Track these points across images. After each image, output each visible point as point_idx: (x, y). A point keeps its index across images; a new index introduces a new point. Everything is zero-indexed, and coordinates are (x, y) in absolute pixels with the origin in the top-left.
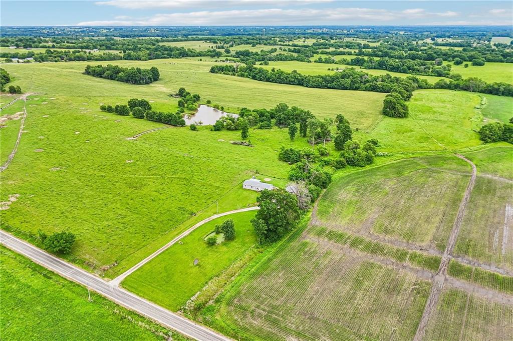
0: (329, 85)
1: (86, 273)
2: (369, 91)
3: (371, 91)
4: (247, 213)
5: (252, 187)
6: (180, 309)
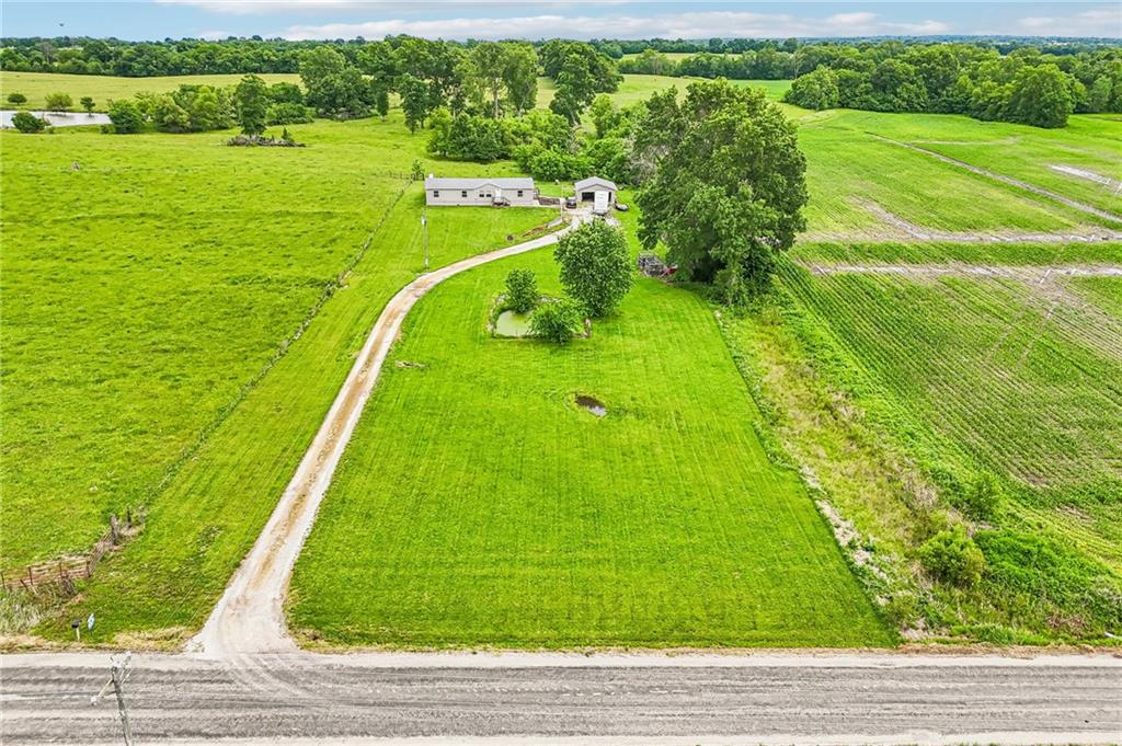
5: (464, 194)
6: (900, 615)
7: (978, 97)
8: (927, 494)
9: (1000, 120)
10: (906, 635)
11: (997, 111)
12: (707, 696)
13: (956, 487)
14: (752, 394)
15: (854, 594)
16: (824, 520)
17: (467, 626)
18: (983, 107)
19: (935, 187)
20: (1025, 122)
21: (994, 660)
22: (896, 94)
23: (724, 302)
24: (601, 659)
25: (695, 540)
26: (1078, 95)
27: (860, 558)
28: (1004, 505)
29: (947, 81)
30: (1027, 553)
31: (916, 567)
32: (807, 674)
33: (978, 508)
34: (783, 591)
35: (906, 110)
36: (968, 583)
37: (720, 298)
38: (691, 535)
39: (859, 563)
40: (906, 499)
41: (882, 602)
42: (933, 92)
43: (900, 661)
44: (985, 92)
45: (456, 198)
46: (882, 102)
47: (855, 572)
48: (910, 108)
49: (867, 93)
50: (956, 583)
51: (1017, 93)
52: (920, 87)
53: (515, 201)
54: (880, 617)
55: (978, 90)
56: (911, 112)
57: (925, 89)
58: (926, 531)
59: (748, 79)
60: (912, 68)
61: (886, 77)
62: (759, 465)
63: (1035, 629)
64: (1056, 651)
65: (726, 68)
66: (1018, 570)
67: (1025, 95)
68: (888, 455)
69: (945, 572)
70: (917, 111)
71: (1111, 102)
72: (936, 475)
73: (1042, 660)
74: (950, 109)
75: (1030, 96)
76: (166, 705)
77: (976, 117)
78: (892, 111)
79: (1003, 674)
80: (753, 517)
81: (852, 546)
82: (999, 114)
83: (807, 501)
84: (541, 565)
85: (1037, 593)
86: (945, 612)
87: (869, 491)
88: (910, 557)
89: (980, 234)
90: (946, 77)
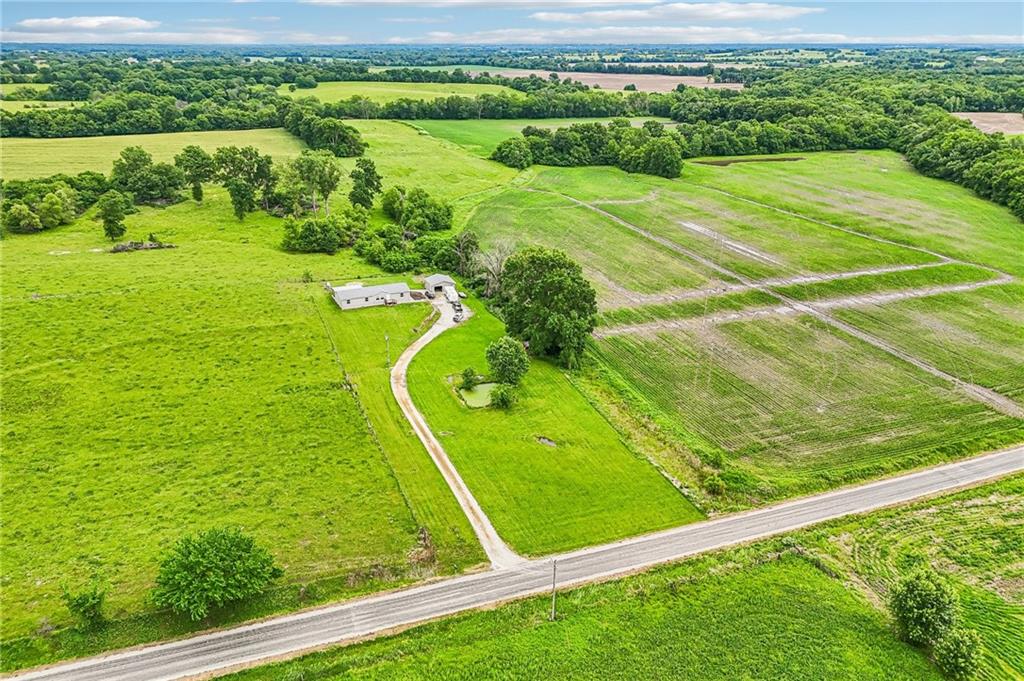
0: (106, 126)
1: (396, 596)
2: (209, 130)
3: (213, 129)
4: (435, 344)
5: (367, 300)
6: (705, 509)
7: (624, 156)
8: (697, 462)
9: (640, 172)
10: (709, 515)
11: (637, 166)
12: (662, 546)
13: (706, 456)
14: (610, 423)
15: (689, 505)
16: (667, 479)
17: (574, 542)
18: (628, 163)
19: (626, 252)
20: (656, 174)
21: (737, 517)
22: (570, 154)
23: (567, 368)
24: (624, 543)
25: (628, 496)
26: (683, 147)
27: (685, 491)
28: (725, 461)
29: (602, 143)
30: (736, 478)
31: (704, 491)
32: (687, 533)
33: (716, 464)
34: (666, 508)
35: (577, 164)
36: (721, 493)
37: (565, 366)
38: (625, 495)
39: (686, 494)
40: (690, 464)
41: (698, 506)
42: (594, 151)
43: (711, 523)
44: (628, 153)
45: (362, 303)
46: (562, 159)
47: (687, 497)
48: (581, 164)
49: (551, 154)
50: (718, 494)
51: (648, 153)
52: (585, 148)
53: (400, 301)
54: (700, 511)
55: (622, 151)
56: (581, 166)
57: (588, 150)
58: (702, 477)
59: (442, 119)
60: (578, 136)
61: (562, 142)
62: (632, 460)
63: (746, 504)
64: (754, 511)
65: (424, 110)
66: (735, 485)
67: (654, 157)
68: (677, 445)
69: (714, 491)
70: (585, 165)
71: (703, 149)
72: (698, 452)
73: (750, 514)
74: (606, 162)
75: (656, 157)
76: (509, 584)
77: (624, 170)
78: (569, 166)
79: (740, 521)
80: (642, 483)
81: (681, 487)
82: (639, 168)
83: (656, 472)
84: (582, 516)
85: (743, 492)
86: (716, 504)
87: (676, 462)
88: (700, 488)
89: (663, 295)
90: (601, 141)
